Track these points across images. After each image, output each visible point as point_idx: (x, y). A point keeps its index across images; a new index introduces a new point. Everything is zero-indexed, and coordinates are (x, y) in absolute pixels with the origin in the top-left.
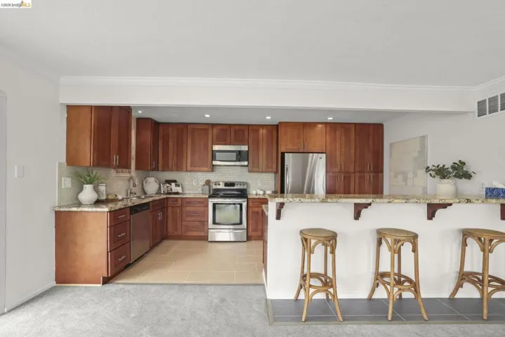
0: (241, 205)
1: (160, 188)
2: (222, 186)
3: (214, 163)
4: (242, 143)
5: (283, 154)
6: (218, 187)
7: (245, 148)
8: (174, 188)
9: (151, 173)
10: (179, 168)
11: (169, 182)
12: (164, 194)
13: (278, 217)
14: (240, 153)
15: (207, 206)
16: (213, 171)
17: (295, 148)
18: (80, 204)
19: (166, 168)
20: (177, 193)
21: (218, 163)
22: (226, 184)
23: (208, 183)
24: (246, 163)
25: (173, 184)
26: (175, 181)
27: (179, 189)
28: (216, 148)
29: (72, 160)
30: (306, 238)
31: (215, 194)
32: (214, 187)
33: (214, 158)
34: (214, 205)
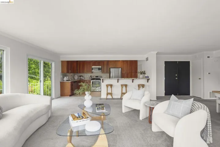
0: (99, 82)
1: (78, 78)
2: (95, 77)
3: (92, 71)
4: (100, 66)
5: (110, 68)
6: (94, 77)
7: (100, 67)
8: (82, 78)
9: (76, 74)
10: (83, 72)
11: (80, 76)
12: (80, 79)
13: (103, 82)
14: (99, 68)
15: (90, 82)
16: (92, 73)
17: (113, 67)
18: (64, 81)
19: (80, 72)
20: (83, 79)
21: (94, 71)
22: (96, 77)
23: (91, 76)
24: (101, 71)
25: (82, 77)
26: (82, 76)
27: (83, 78)
28: (93, 67)
29: (62, 72)
30: (107, 86)
31: (93, 79)
32: (93, 77)
33: (92, 70)
34: (92, 82)
